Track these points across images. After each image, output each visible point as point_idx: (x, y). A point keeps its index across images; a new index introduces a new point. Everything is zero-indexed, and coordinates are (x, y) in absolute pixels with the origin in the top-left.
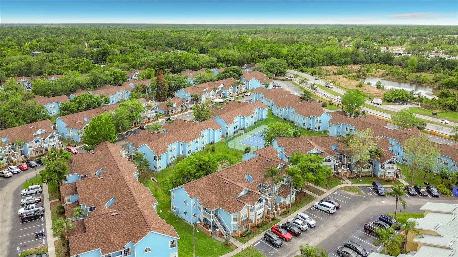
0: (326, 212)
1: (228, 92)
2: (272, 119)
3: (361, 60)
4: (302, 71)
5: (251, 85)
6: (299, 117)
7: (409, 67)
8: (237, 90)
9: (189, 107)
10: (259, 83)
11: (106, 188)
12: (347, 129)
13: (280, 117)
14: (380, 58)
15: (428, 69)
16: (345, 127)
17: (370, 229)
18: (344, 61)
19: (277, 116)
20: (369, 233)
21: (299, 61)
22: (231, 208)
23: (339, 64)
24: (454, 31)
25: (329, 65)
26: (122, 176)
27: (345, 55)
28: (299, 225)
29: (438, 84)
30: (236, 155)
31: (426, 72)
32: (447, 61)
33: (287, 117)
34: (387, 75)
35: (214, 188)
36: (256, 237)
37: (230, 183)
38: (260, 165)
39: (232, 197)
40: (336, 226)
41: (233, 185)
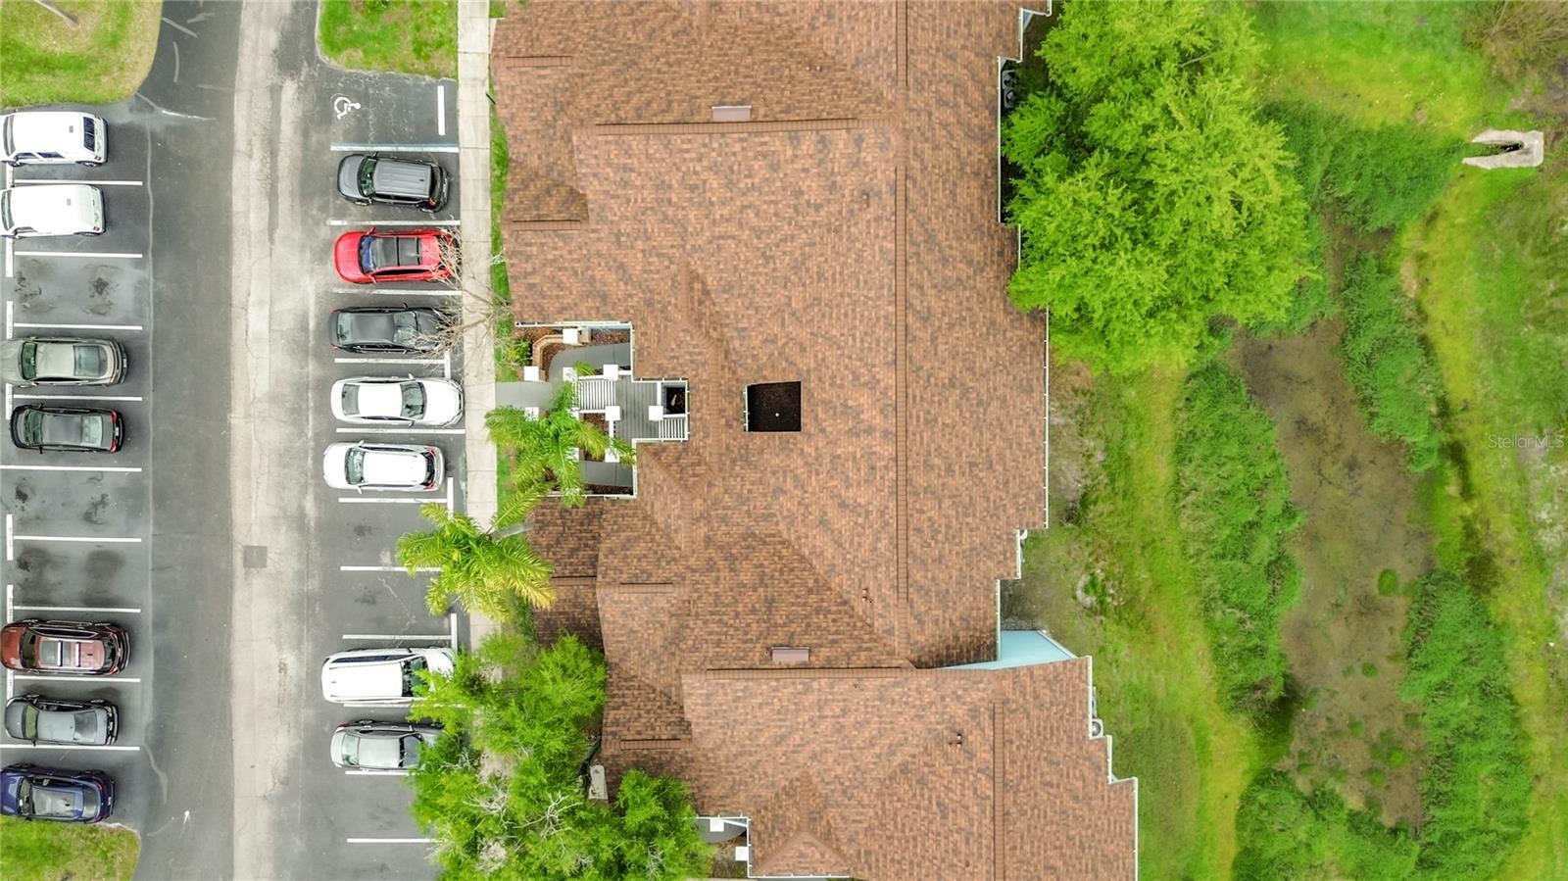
35: (792, 55)
36: (486, 153)
37: (697, 118)
38: (822, 586)
39: (616, 58)
40: (255, 557)
41: (669, 118)
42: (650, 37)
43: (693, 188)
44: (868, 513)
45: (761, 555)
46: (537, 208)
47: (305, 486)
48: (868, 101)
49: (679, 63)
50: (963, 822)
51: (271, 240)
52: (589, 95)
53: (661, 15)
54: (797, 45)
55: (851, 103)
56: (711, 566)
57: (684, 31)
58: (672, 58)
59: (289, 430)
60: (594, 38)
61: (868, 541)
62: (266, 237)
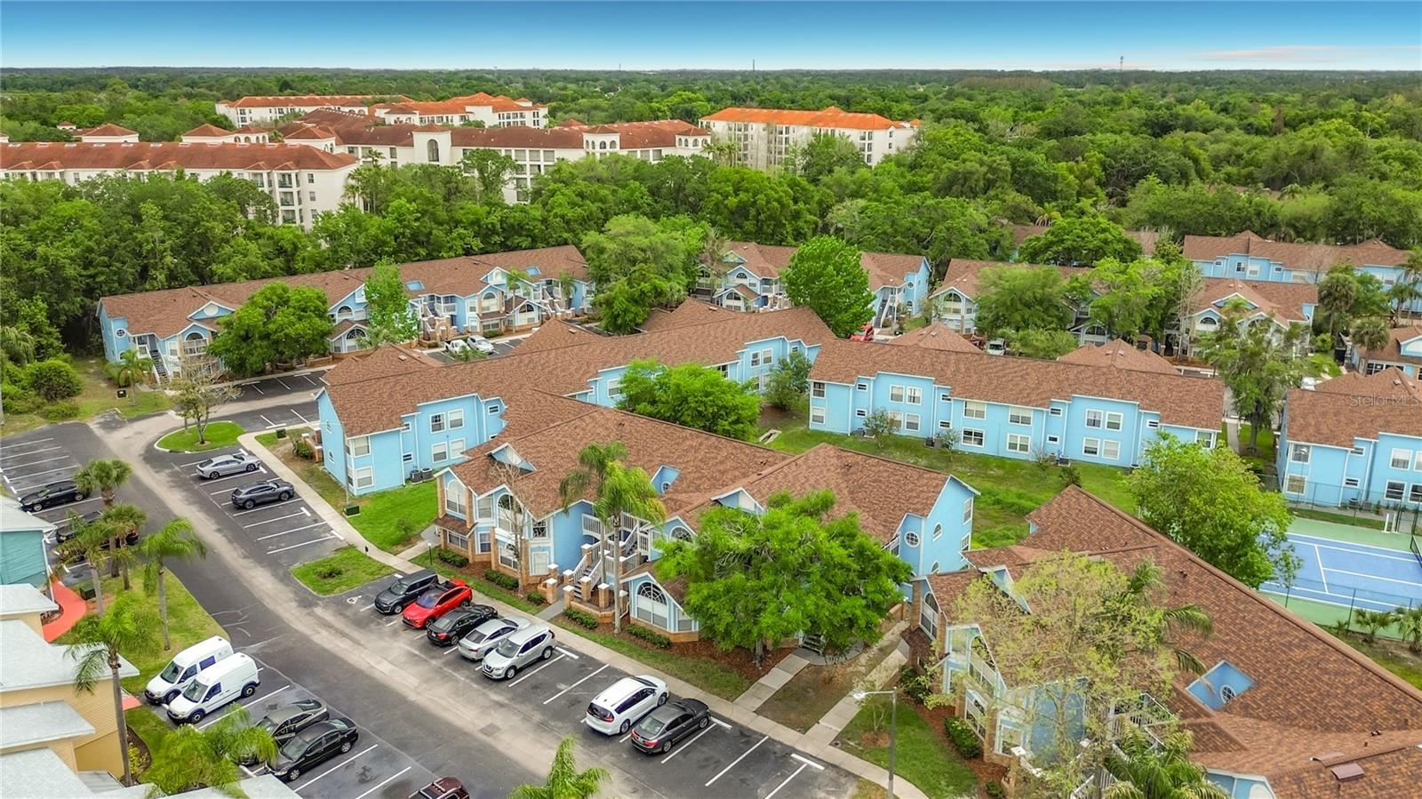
40: (491, 729)
43: (563, 445)
44: (732, 454)
47: (484, 694)
50: (885, 474)
51: (362, 645)
59: (448, 685)
61: (743, 456)
62: (357, 646)
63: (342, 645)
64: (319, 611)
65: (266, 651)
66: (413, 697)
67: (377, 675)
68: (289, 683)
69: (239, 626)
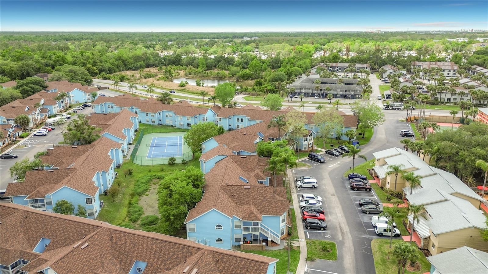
0: (312, 188)
1: (55, 108)
2: (145, 127)
3: (154, 63)
4: (105, 78)
5: (73, 97)
6: (181, 119)
7: (201, 66)
8: (62, 105)
9: (17, 136)
10: (83, 94)
11: (104, 255)
12: (238, 119)
13: (153, 124)
14: (170, 60)
15: (215, 67)
16: (236, 118)
17: (357, 186)
18: (139, 65)
19: (147, 123)
20: (357, 190)
21: (95, 68)
22: (276, 210)
23: (135, 68)
24: (193, 36)
25: (125, 70)
26: (114, 230)
27: (137, 58)
28: (315, 204)
29: (235, 77)
30: (162, 170)
31: (213, 69)
32: (227, 58)
33: (161, 122)
34: (190, 74)
35: (237, 199)
36: (298, 230)
37: (253, 187)
38: (239, 165)
39: (267, 199)
40: (333, 195)
41: (257, 187)
42: (261, 204)
45: (247, 169)
46: (281, 190)
48: (225, 189)
49: (256, 198)
52: (271, 192)
53: (259, 208)
54: (236, 201)
55: (228, 188)
56: (254, 168)
57: (255, 205)
58: (257, 199)
60: (271, 204)
63: (344, 225)
64: (341, 238)
65: (364, 234)
66: (340, 206)
67: (343, 214)
68: (363, 222)
69: (367, 246)
